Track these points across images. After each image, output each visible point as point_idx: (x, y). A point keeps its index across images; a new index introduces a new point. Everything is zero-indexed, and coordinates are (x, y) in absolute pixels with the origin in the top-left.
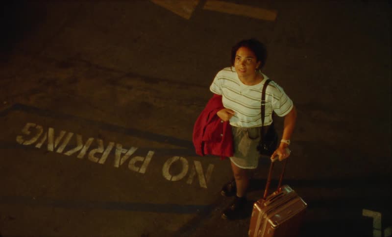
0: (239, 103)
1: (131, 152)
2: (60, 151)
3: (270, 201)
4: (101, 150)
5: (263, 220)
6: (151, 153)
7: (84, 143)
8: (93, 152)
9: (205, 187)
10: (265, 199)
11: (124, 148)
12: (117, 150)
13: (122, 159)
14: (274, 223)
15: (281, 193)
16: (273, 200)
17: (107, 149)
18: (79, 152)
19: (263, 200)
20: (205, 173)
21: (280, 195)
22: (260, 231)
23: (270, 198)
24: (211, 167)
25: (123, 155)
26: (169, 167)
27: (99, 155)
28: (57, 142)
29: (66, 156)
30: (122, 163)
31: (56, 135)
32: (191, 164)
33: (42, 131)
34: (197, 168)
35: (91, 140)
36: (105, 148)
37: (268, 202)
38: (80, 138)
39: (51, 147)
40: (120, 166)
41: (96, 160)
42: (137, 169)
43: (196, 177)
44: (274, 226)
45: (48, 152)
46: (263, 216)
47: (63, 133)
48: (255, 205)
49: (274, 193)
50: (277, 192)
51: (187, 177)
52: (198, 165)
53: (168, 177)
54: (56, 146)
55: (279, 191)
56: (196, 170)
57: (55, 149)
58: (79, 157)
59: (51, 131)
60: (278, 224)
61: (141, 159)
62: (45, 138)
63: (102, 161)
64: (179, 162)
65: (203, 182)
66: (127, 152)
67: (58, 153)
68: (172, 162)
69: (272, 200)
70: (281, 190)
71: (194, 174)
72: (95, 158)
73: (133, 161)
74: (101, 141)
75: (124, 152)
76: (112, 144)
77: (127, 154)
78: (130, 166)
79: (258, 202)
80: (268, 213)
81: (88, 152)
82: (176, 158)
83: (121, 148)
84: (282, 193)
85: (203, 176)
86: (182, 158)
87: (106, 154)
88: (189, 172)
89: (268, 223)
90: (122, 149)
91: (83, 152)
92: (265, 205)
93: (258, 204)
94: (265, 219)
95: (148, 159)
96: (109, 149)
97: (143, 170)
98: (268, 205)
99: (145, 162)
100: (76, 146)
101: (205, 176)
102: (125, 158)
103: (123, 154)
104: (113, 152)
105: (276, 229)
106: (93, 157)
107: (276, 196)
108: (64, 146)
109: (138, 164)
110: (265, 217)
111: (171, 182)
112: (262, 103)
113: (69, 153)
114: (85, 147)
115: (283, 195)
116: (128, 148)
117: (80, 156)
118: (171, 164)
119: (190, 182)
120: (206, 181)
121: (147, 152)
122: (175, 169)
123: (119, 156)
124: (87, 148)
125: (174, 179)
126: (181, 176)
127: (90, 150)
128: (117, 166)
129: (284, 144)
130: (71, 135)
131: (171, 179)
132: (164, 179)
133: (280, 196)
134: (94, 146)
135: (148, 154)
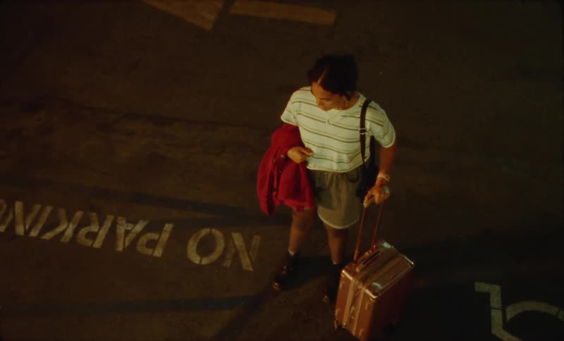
0: (326, 136)
1: (139, 228)
2: (34, 233)
3: (364, 264)
4: (94, 228)
5: (357, 291)
6: (168, 227)
7: (69, 221)
8: (84, 231)
9: (251, 269)
10: (356, 263)
11: (128, 222)
12: (118, 226)
13: (128, 238)
14: (375, 294)
15: (376, 251)
16: (368, 263)
17: (105, 226)
18: (63, 233)
19: (354, 265)
20: (248, 250)
21: (375, 254)
22: (353, 308)
23: (362, 260)
24: (257, 240)
25: (127, 232)
26: (196, 245)
27: (93, 236)
28: (29, 222)
29: (45, 240)
30: (127, 244)
31: (27, 211)
32: (228, 238)
33: (5, 206)
34: (236, 242)
35: (79, 214)
36: (101, 225)
37: (361, 266)
38: (62, 213)
39: (20, 230)
40: (124, 249)
41: (89, 243)
42: (149, 252)
43: (236, 257)
44: (374, 297)
45: (16, 237)
46: (356, 287)
47: (38, 207)
48: (344, 272)
49: (367, 254)
50: (370, 252)
51: (222, 257)
52: (238, 239)
53: (196, 259)
54: (27, 227)
55: (373, 251)
56: (235, 246)
57: (27, 232)
58: (62, 240)
59: (19, 206)
60: (380, 294)
61: (154, 236)
62: (11, 217)
63: (98, 244)
64: (210, 235)
65: (246, 262)
66: (133, 228)
67: (32, 237)
68: (200, 237)
69: (366, 262)
70: (376, 248)
71: (233, 251)
72: (87, 240)
73: (143, 240)
74: (94, 214)
75: (129, 228)
76: (110, 218)
77: (134, 231)
78: (139, 249)
79: (347, 267)
80: (364, 280)
81: (76, 231)
82: (204, 232)
83: (124, 222)
84: (379, 252)
85: (246, 253)
86: (213, 230)
87: (103, 234)
88: (226, 250)
89: (365, 295)
90: (126, 225)
91: (69, 232)
92: (358, 270)
93: (347, 270)
94: (361, 289)
95: (165, 236)
96: (108, 225)
97: (158, 253)
98: (362, 270)
99: (161, 240)
100: (57, 224)
101: (248, 252)
102: (132, 236)
103: (128, 230)
104: (113, 230)
105: (378, 301)
106: (83, 238)
107: (371, 257)
108: (40, 226)
109: (152, 244)
110: (360, 286)
111: (200, 267)
112: (361, 131)
113: (48, 236)
114: (71, 225)
115: (379, 254)
116: (135, 223)
117: (65, 239)
118: (198, 240)
119: (228, 263)
120: (251, 260)
121: (163, 226)
122: (206, 247)
123: (123, 235)
124: (75, 226)
125: (205, 261)
126: (214, 256)
127: (79, 230)
128: (120, 248)
129: (382, 180)
130: (49, 209)
131: (201, 261)
132: (190, 262)
133: (375, 256)
134: (85, 222)
135: (165, 229)
